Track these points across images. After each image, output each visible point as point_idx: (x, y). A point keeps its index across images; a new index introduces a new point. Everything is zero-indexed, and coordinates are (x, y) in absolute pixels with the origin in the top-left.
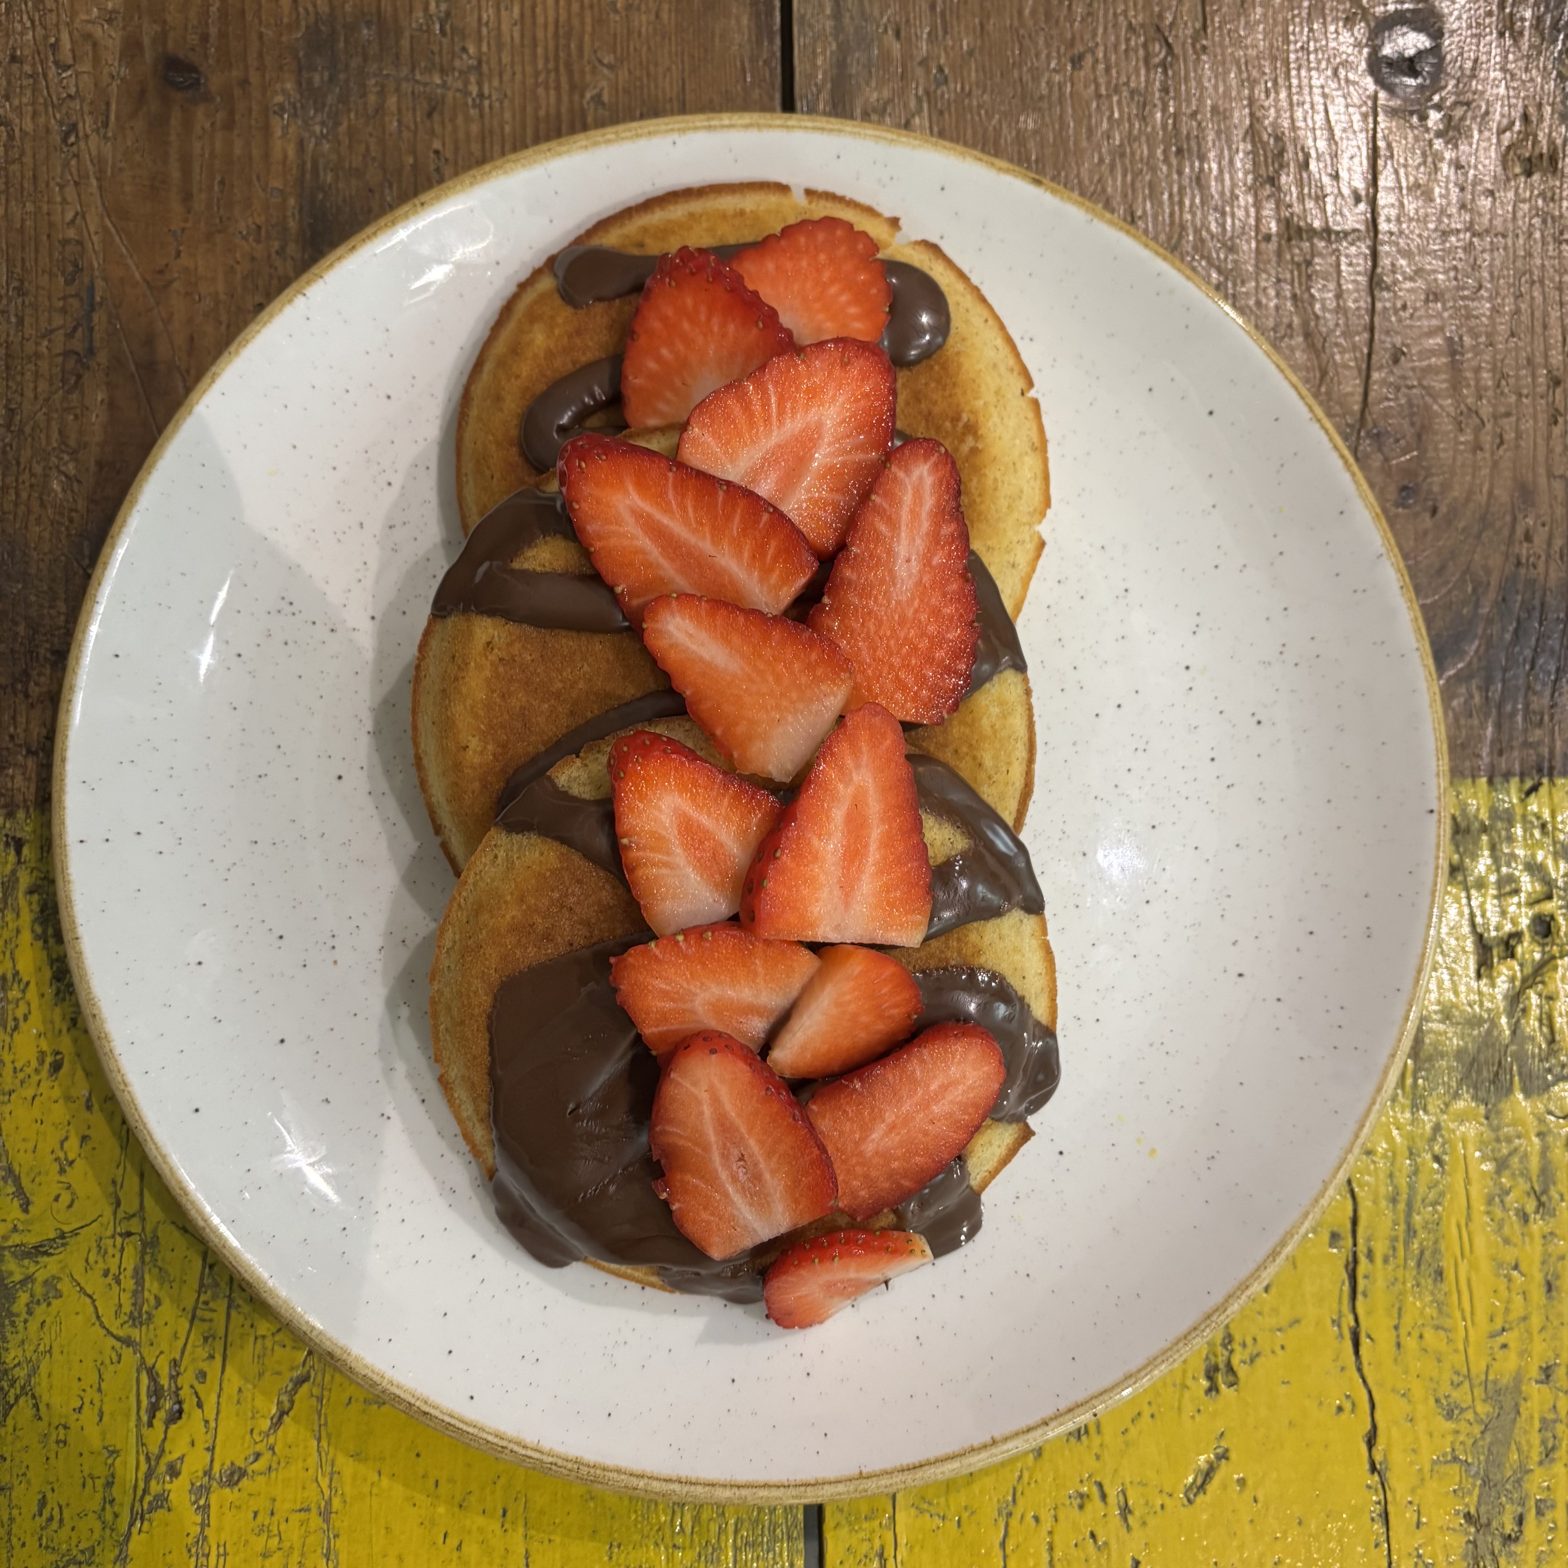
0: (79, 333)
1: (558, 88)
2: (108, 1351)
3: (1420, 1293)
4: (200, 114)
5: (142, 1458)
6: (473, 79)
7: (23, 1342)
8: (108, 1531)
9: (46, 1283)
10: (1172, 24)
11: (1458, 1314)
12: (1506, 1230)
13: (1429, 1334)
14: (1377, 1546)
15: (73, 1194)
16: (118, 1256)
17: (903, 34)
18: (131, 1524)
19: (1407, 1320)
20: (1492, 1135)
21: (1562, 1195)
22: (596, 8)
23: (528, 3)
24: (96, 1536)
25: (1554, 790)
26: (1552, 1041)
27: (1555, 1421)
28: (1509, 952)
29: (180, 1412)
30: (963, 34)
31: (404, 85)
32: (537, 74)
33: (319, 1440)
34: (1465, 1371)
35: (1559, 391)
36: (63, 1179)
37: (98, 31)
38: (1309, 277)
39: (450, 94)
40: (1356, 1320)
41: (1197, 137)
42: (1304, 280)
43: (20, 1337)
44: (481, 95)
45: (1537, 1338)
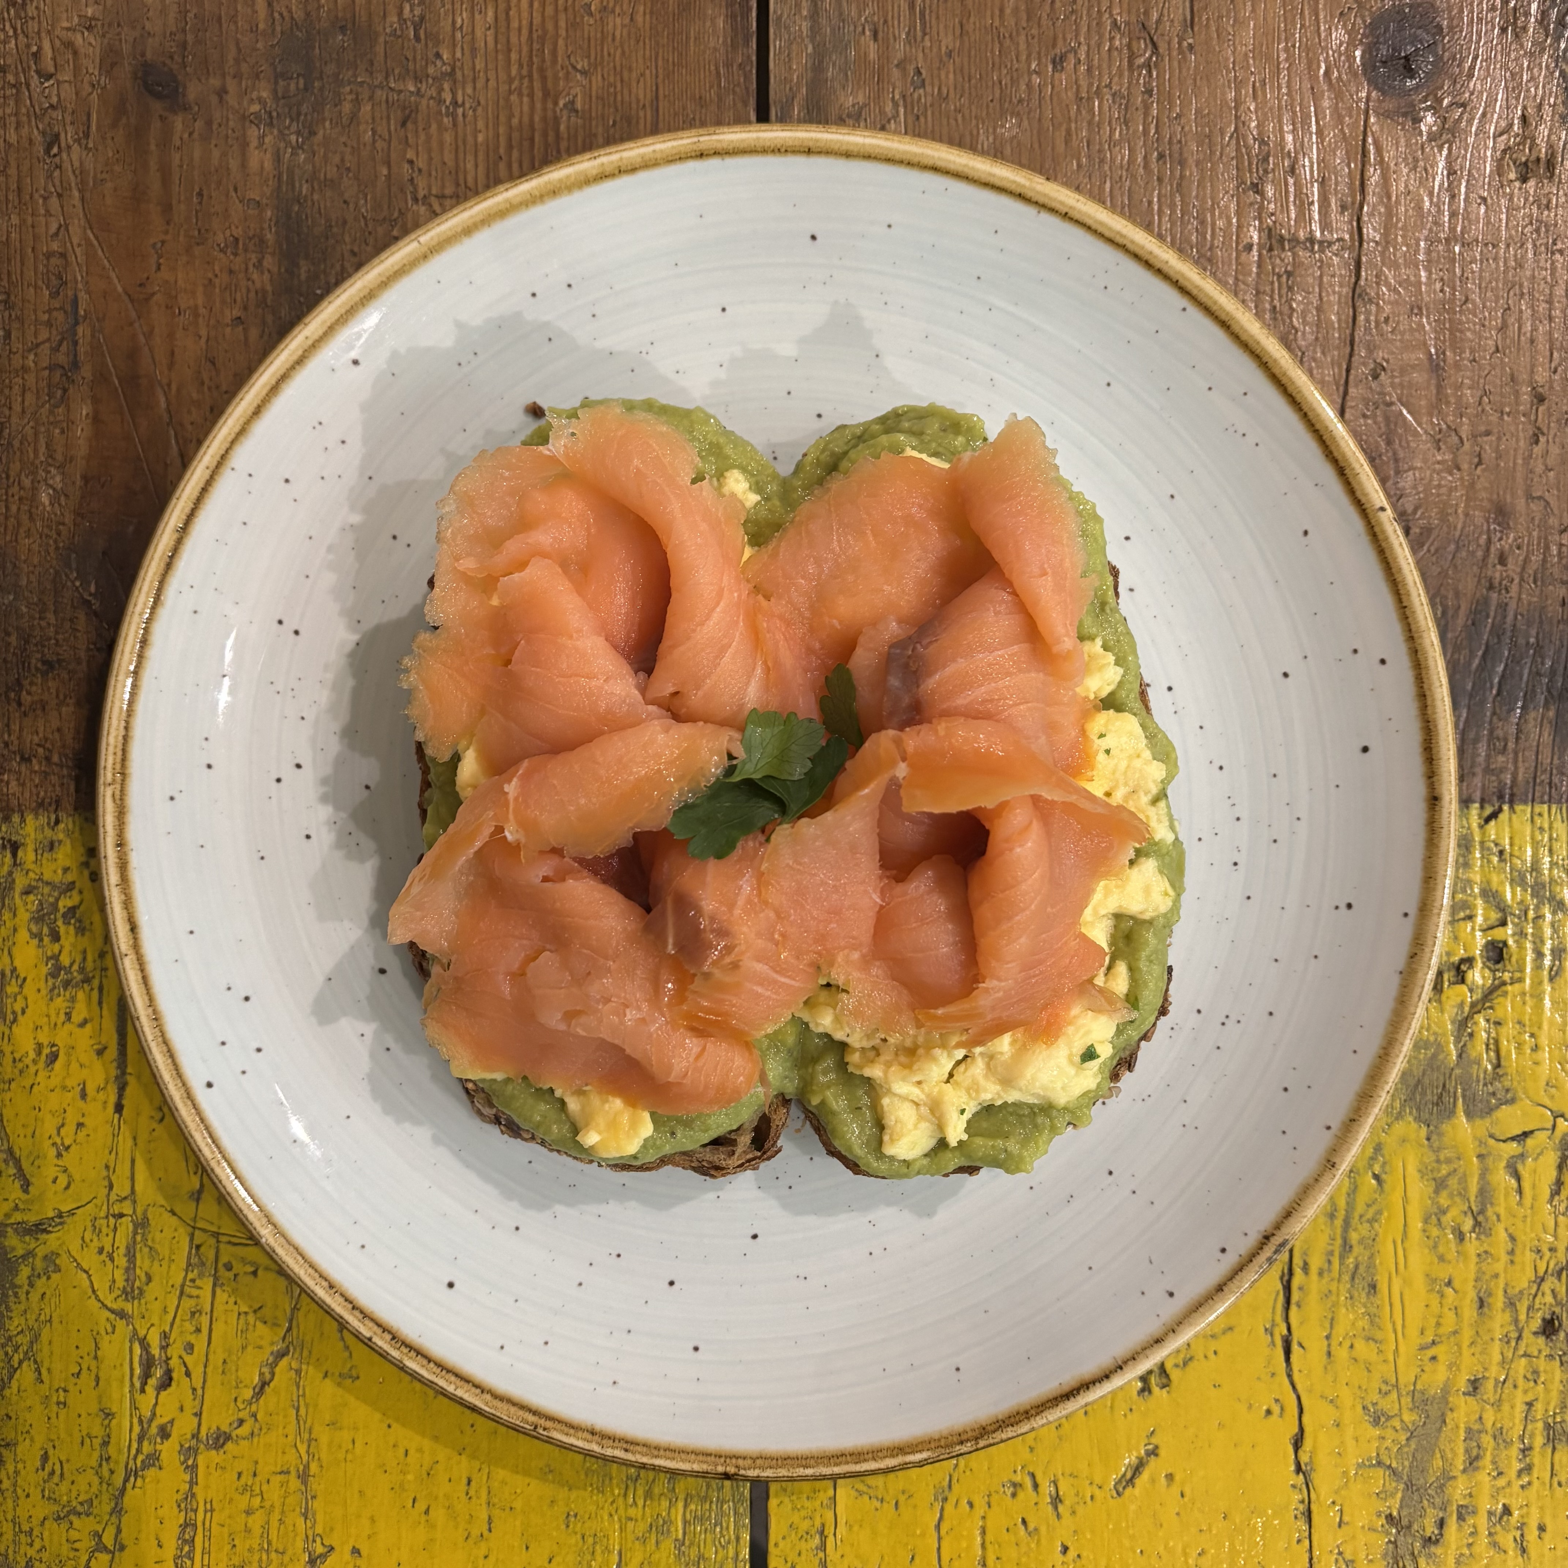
0: (64, 348)
1: (531, 95)
2: (103, 1322)
3: (1353, 1306)
4: (178, 122)
5: (135, 1421)
6: (446, 86)
7: (25, 1311)
8: (105, 1486)
9: (45, 1257)
10: (1159, 21)
11: (1389, 1327)
12: (1441, 1249)
13: (1360, 1345)
14: (1299, 1541)
15: (69, 1176)
16: (111, 1235)
17: (880, 35)
18: (126, 1480)
19: (1340, 1331)
20: (1434, 1158)
21: (1498, 1216)
22: (570, 10)
23: (502, 6)
24: (95, 1489)
25: (1514, 817)
26: (1498, 1065)
27: (1480, 1432)
28: (1460, 978)
29: (171, 1379)
30: (942, 34)
31: (379, 92)
32: (511, 80)
33: (298, 1411)
34: (1394, 1381)
35: (1541, 409)
36: (60, 1163)
37: (78, 40)
38: (1290, 288)
39: (424, 102)
40: (1289, 1329)
41: (1180, 142)
42: (1284, 291)
43: (22, 1307)
44: (455, 103)
45: (1466, 1352)
